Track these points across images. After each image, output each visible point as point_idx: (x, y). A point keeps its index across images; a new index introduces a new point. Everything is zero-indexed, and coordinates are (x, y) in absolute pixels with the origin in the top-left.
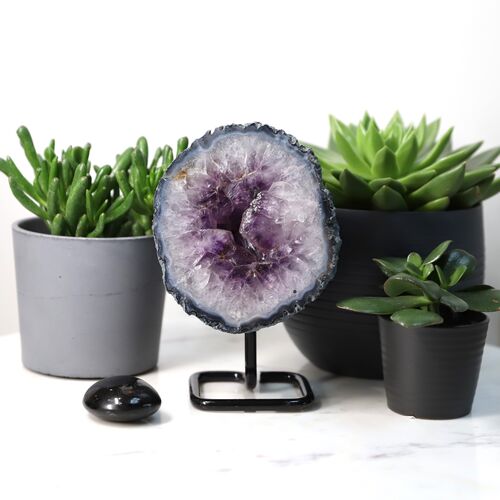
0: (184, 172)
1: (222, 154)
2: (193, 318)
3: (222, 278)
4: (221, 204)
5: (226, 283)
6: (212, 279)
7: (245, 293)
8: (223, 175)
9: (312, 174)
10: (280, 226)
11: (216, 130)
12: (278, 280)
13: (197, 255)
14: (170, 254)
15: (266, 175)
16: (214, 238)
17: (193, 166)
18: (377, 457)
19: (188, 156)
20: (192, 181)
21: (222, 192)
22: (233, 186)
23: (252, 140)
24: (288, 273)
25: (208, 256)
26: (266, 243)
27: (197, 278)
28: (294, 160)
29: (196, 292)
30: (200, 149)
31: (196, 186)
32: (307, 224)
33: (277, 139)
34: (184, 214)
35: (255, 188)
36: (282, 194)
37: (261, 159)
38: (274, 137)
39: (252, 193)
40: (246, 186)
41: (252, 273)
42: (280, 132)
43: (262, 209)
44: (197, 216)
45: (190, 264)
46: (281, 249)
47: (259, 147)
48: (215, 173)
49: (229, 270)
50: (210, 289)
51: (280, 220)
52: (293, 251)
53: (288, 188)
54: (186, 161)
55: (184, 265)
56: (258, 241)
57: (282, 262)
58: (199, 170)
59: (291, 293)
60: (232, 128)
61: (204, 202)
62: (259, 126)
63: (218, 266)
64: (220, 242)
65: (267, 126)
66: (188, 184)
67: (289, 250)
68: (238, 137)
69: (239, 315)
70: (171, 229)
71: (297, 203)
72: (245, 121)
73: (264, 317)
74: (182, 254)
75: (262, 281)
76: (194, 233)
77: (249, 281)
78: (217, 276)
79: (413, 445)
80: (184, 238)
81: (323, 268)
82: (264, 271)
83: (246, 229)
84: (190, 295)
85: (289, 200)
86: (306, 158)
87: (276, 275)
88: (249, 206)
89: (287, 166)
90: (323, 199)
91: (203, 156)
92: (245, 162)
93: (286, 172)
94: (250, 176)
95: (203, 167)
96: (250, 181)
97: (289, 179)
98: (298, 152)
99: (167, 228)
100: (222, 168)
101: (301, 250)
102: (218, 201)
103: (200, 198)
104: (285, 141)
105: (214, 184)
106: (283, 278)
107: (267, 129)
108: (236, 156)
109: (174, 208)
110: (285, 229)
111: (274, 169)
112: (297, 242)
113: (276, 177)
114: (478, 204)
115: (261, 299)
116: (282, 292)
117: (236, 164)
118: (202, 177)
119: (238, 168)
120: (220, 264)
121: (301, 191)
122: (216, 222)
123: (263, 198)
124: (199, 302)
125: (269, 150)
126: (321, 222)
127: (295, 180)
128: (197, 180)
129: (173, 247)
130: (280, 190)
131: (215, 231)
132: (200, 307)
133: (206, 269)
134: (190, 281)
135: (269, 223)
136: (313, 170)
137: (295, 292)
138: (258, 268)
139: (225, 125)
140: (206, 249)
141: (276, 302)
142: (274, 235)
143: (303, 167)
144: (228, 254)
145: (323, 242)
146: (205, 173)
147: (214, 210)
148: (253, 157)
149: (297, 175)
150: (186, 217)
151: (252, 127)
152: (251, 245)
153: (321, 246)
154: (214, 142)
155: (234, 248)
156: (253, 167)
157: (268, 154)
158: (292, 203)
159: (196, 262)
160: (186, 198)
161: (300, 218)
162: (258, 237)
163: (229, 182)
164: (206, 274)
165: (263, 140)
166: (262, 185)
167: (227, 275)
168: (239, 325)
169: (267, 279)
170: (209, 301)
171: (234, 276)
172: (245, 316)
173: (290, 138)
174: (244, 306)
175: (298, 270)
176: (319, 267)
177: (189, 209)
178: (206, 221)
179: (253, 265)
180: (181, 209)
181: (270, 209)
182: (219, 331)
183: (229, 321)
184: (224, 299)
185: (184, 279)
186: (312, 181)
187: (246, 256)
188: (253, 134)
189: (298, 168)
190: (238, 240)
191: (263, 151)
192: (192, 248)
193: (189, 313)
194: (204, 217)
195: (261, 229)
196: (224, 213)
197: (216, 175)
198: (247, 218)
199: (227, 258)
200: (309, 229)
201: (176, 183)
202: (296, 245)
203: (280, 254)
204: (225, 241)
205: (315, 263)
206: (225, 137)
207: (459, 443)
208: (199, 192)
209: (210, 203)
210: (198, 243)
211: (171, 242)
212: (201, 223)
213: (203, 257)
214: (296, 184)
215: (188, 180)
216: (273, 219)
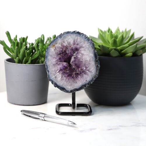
0: (54, 45)
1: (65, 40)
2: (56, 88)
3: (65, 77)
4: (65, 55)
5: (66, 78)
6: (62, 77)
7: (72, 81)
9: (92, 46)
10: (82, 61)
11: (63, 33)
13: (58, 70)
14: (50, 70)
15: (78, 46)
16: (63, 65)
17: (57, 43)
18: (109, 130)
19: (55, 41)
20: (56, 48)
21: (65, 51)
22: (68, 49)
23: (74, 36)
24: (84, 75)
25: (61, 70)
26: (78, 66)
27: (58, 77)
28: (86, 42)
29: (57, 81)
30: (59, 38)
31: (58, 49)
32: (90, 61)
33: (81, 36)
34: (54, 58)
35: (75, 50)
36: (83, 52)
37: (77, 41)
38: (80, 35)
39: (74, 52)
40: (72, 49)
41: (74, 75)
42: (82, 34)
43: (77, 56)
44: (58, 58)
45: (56, 72)
46: (82, 68)
47: (76, 38)
48: (63, 46)
49: (67, 74)
50: (61, 80)
51: (82, 60)
52: (86, 69)
53: (84, 50)
54: (55, 42)
55: (54, 73)
56: (76, 66)
57: (83, 72)
58: (58, 45)
59: (85, 81)
60: (68, 33)
61: (60, 54)
62: (76, 32)
63: (64, 73)
64: (64, 66)
65: (78, 32)
66: (55, 49)
67: (85, 69)
68: (70, 35)
69: (70, 87)
70: (50, 62)
71: (87, 55)
72: (72, 30)
73: (77, 88)
74: (53, 69)
75: (77, 78)
76: (57, 63)
77: (73, 77)
78: (64, 76)
79: (120, 126)
80: (54, 65)
81: (95, 74)
82: (77, 74)
83: (72, 62)
86: (90, 41)
87: (81, 76)
88: (73, 56)
89: (84, 44)
90: (95, 54)
91: (60, 41)
92: (72, 42)
93: (84, 46)
94: (74, 47)
95: (60, 44)
96: (73, 48)
97: (85, 48)
98: (87, 40)
99: (49, 62)
100: (65, 44)
101: (88, 69)
102: (64, 54)
103: (59, 53)
104: (84, 37)
105: (63, 49)
106: (83, 77)
107: (78, 33)
108: (69, 41)
109: (51, 56)
110: (84, 62)
111: (80, 45)
112: (87, 66)
113: (81, 47)
114: (141, 55)
115: (76, 83)
116: (82, 81)
117: (69, 43)
119: (70, 44)
120: (64, 72)
121: (88, 51)
122: (63, 60)
123: (77, 53)
124: (58, 84)
125: (79, 39)
126: (94, 60)
127: (86, 48)
129: (51, 67)
130: (82, 51)
131: (63, 63)
132: (58, 85)
134: (56, 77)
135: (79, 60)
136: (92, 45)
137: (86, 81)
138: (75, 74)
139: (66, 31)
140: (60, 68)
141: (81, 84)
142: (80, 64)
143: (89, 44)
144: (67, 69)
145: (95, 66)
146: (60, 46)
147: (63, 57)
148: (74, 41)
149: (87, 46)
150: (54, 59)
151: (74, 32)
152: (73, 67)
153: (94, 67)
154: (63, 37)
155: (69, 68)
156: (74, 44)
157: (79, 40)
158: (86, 55)
159: (57, 72)
160: (55, 53)
161: (88, 59)
162: (76, 65)
163: (67, 48)
164: (60, 75)
165: (77, 36)
166: (77, 50)
167: (66, 76)
168: (70, 90)
169: (78, 77)
170: (60, 84)
171: (68, 76)
172: (72, 88)
174: (71, 85)
175: (87, 74)
177: (55, 56)
178: (60, 60)
179: (74, 73)
180: (53, 56)
181: (79, 56)
182: (64, 92)
183: (67, 89)
184: (65, 83)
185: (54, 77)
186: (92, 48)
187: (72, 70)
188: (74, 34)
189: (88, 45)
190: (70, 65)
191: (77, 39)
192: (56, 68)
193: (55, 87)
194: (60, 59)
195: (77, 62)
196: (66, 58)
197: (64, 46)
198: (73, 59)
199: (67, 71)
200: (91, 62)
201: (52, 49)
202: (87, 67)
203: (82, 70)
204: (66, 66)
205: (92, 73)
206: (66, 35)
207: (134, 126)
208: (58, 51)
209: (61, 55)
210: (58, 66)
211: (50, 66)
212: (59, 60)
213: (60, 70)
214: (87, 49)
215: (55, 48)
216: (80, 59)
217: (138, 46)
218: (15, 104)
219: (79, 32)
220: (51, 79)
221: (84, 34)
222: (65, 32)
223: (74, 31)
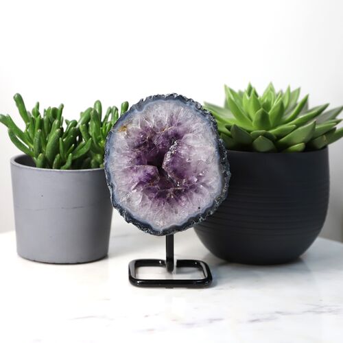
0: (125, 127)
1: (151, 115)
2: (131, 224)
3: (150, 198)
4: (150, 148)
5: (153, 202)
6: (143, 199)
7: (166, 208)
8: (151, 129)
9: (212, 129)
10: (189, 163)
11: (147, 98)
12: (188, 200)
13: (133, 182)
14: (116, 182)
15: (180, 129)
16: (145, 171)
17: (131, 122)
18: (254, 321)
19: (128, 116)
20: (130, 132)
21: (150, 140)
22: (157, 136)
23: (171, 106)
24: (195, 195)
25: (141, 183)
26: (180, 175)
27: (134, 199)
28: (199, 119)
29: (133, 208)
30: (136, 111)
31: (133, 136)
32: (207, 162)
33: (188, 105)
34: (125, 155)
35: (173, 138)
36: (191, 142)
37: (177, 118)
38: (185, 103)
39: (171, 142)
40: (166, 136)
41: (171, 195)
42: (190, 100)
43: (177, 152)
44: (133, 156)
45: (129, 188)
46: (190, 179)
47: (175, 110)
48: (146, 127)
49: (155, 192)
50: (142, 206)
51: (189, 159)
52: (198, 181)
53: (195, 138)
54: (126, 119)
55: (125, 189)
56: (175, 173)
57: (191, 188)
58: (135, 126)
59: (196, 209)
60: (157, 97)
61: (138, 147)
62: (175, 96)
63: (147, 191)
64: (149, 174)
65: (181, 96)
66: (128, 135)
67: (196, 180)
68: (162, 104)
69: (161, 223)
70: (116, 165)
71: (201, 148)
72: (166, 92)
73: (179, 225)
74: (123, 182)
75: (177, 201)
76: (131, 168)
77: (168, 200)
78: (147, 197)
79: (278, 312)
80: (125, 171)
81: (218, 192)
82: (178, 194)
83: (167, 166)
84: (129, 210)
85: (196, 146)
86: (207, 118)
87: (186, 197)
88: (169, 150)
89: (194, 123)
90: (219, 145)
91: (138, 116)
92: (166, 120)
93: (194, 127)
94: (170, 130)
95: (138, 123)
96: (170, 133)
97: (196, 132)
98: (202, 114)
99: (113, 164)
100: (151, 124)
101: (203, 180)
102: (148, 146)
103: (136, 144)
104: (193, 107)
105: (145, 135)
106: (191, 199)
107: (181, 98)
108: (160, 116)
109: (118, 151)
110: (193, 166)
111: (185, 125)
112: (201, 174)
113: (187, 131)
114: (325, 147)
115: (176, 212)
116: (190, 208)
117: (160, 121)
118: (138, 130)
119: (162, 124)
120: (149, 189)
121: (204, 140)
122: (146, 161)
123: (178, 145)
124: (134, 214)
125: (182, 112)
126: (217, 161)
127: (199, 133)
128: (134, 132)
129: (117, 177)
130: (190, 140)
131: (146, 166)
132: (135, 218)
133: (140, 192)
134: (129, 200)
135: (182, 162)
136: (212, 126)
137: (199, 208)
138: (174, 192)
139: (153, 95)
140: (140, 179)
141: (187, 215)
142: (185, 170)
143: (205, 124)
144: (155, 182)
145: (218, 174)
146: (139, 128)
147: (145, 152)
148: (171, 117)
149: (201, 129)
150: (126, 157)
151: (171, 97)
152: (170, 176)
153: (217, 177)
154: (146, 106)
155: (159, 178)
156: (171, 124)
157: (182, 115)
158: (197, 148)
159: (133, 187)
160: (126, 144)
161: (203, 158)
162: (175, 171)
163: (155, 134)
164: (140, 196)
165: (179, 105)
166: (177, 136)
167: (154, 197)
168: (161, 230)
169: (181, 199)
170: (140, 214)
171: (158, 197)
172: (166, 224)
173: (197, 104)
174: (165, 218)
175: (201, 193)
176: (216, 191)
177: (128, 152)
178: (140, 160)
179: (171, 190)
180: (123, 152)
181: (182, 152)
182: (148, 234)
183: (155, 227)
184: (152, 212)
185: (125, 199)
186: (211, 133)
187: (166, 184)
188: (172, 101)
189: (202, 125)
190: (162, 172)
191: (178, 113)
192: (130, 178)
193: (128, 222)
194: (138, 157)
195: (177, 165)
196: (152, 155)
197: (147, 129)
198: (168, 158)
199: (154, 185)
200: (209, 166)
201: (120, 134)
202: (200, 176)
203: (189, 182)
204: (153, 173)
205: (213, 189)
206: (153, 103)
207: (309, 311)
208: (135, 140)
209: (142, 148)
210: (134, 174)
211: (116, 174)
212: (136, 161)
213: (138, 184)
214: (200, 135)
215: (128, 132)
216: (185, 159)
217: (316, 128)
218: (34, 261)
219: (183, 95)
220: (119, 203)
221: (195, 100)
222: (151, 97)
223: (172, 95)
